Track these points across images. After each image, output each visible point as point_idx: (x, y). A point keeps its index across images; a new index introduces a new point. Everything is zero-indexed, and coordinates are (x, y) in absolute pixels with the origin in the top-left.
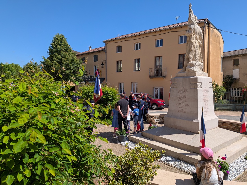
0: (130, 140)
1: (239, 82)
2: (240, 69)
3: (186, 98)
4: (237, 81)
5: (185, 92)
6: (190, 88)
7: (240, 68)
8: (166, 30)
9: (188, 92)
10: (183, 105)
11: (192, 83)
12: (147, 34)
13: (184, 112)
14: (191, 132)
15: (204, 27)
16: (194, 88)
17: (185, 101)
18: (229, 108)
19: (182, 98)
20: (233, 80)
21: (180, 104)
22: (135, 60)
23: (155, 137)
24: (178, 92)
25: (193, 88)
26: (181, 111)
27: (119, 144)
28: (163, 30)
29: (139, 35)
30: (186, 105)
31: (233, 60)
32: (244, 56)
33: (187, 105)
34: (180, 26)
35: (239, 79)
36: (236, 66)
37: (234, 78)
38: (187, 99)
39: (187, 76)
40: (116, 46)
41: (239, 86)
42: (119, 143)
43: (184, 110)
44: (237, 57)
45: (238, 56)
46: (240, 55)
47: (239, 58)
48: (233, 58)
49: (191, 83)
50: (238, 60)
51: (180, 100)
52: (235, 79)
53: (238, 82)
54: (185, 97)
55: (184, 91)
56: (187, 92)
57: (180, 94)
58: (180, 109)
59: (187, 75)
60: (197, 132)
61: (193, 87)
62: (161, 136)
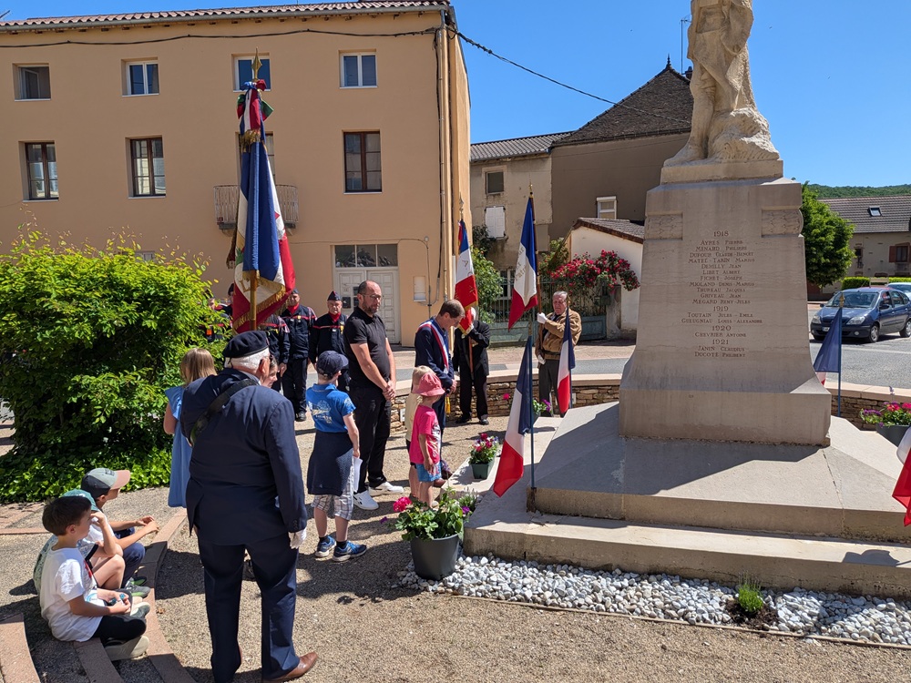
0: (475, 548)
1: (506, 249)
2: (506, 208)
3: (738, 287)
4: (500, 247)
5: (731, 255)
6: (763, 236)
7: (506, 201)
8: (282, 21)
9: (751, 257)
10: (721, 319)
11: (772, 213)
12: (192, 24)
13: (736, 354)
14: (784, 443)
15: (439, 29)
16: (785, 235)
17: (735, 300)
18: (519, 336)
19: (716, 287)
20: (488, 242)
21: (706, 319)
22: (132, 142)
23: (634, 502)
24: (694, 259)
25: (775, 235)
26: (718, 350)
27: (436, 593)
28: (269, 18)
29: (147, 26)
30: (745, 318)
31: (483, 176)
32: (516, 163)
33: (750, 319)
34: (345, 11)
35: (504, 241)
36: (494, 196)
37: (490, 235)
38: (747, 288)
39: (731, 179)
40: (13, 64)
41: (507, 265)
42: (430, 588)
43: (734, 342)
44: (495, 164)
45: (498, 160)
46: (505, 157)
47: (503, 168)
48: (485, 169)
49: (763, 211)
50: (500, 175)
51: (706, 299)
52: (493, 240)
53: (502, 250)
54: (734, 282)
55: (729, 251)
56: (745, 257)
57: (706, 270)
58: (708, 341)
59: (731, 175)
60: (819, 439)
61: (779, 229)
62: (662, 494)
